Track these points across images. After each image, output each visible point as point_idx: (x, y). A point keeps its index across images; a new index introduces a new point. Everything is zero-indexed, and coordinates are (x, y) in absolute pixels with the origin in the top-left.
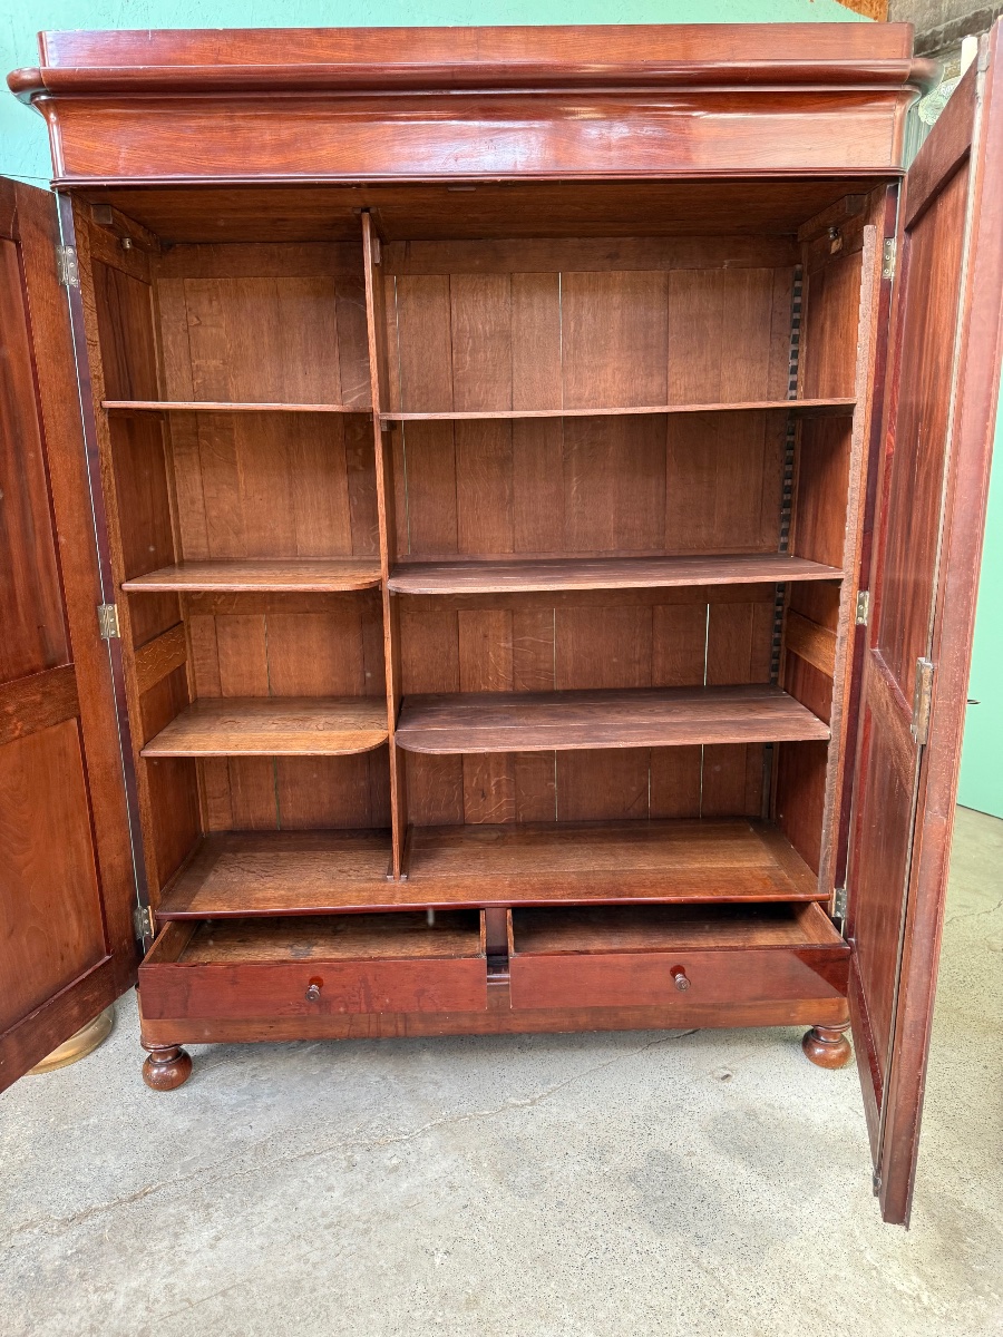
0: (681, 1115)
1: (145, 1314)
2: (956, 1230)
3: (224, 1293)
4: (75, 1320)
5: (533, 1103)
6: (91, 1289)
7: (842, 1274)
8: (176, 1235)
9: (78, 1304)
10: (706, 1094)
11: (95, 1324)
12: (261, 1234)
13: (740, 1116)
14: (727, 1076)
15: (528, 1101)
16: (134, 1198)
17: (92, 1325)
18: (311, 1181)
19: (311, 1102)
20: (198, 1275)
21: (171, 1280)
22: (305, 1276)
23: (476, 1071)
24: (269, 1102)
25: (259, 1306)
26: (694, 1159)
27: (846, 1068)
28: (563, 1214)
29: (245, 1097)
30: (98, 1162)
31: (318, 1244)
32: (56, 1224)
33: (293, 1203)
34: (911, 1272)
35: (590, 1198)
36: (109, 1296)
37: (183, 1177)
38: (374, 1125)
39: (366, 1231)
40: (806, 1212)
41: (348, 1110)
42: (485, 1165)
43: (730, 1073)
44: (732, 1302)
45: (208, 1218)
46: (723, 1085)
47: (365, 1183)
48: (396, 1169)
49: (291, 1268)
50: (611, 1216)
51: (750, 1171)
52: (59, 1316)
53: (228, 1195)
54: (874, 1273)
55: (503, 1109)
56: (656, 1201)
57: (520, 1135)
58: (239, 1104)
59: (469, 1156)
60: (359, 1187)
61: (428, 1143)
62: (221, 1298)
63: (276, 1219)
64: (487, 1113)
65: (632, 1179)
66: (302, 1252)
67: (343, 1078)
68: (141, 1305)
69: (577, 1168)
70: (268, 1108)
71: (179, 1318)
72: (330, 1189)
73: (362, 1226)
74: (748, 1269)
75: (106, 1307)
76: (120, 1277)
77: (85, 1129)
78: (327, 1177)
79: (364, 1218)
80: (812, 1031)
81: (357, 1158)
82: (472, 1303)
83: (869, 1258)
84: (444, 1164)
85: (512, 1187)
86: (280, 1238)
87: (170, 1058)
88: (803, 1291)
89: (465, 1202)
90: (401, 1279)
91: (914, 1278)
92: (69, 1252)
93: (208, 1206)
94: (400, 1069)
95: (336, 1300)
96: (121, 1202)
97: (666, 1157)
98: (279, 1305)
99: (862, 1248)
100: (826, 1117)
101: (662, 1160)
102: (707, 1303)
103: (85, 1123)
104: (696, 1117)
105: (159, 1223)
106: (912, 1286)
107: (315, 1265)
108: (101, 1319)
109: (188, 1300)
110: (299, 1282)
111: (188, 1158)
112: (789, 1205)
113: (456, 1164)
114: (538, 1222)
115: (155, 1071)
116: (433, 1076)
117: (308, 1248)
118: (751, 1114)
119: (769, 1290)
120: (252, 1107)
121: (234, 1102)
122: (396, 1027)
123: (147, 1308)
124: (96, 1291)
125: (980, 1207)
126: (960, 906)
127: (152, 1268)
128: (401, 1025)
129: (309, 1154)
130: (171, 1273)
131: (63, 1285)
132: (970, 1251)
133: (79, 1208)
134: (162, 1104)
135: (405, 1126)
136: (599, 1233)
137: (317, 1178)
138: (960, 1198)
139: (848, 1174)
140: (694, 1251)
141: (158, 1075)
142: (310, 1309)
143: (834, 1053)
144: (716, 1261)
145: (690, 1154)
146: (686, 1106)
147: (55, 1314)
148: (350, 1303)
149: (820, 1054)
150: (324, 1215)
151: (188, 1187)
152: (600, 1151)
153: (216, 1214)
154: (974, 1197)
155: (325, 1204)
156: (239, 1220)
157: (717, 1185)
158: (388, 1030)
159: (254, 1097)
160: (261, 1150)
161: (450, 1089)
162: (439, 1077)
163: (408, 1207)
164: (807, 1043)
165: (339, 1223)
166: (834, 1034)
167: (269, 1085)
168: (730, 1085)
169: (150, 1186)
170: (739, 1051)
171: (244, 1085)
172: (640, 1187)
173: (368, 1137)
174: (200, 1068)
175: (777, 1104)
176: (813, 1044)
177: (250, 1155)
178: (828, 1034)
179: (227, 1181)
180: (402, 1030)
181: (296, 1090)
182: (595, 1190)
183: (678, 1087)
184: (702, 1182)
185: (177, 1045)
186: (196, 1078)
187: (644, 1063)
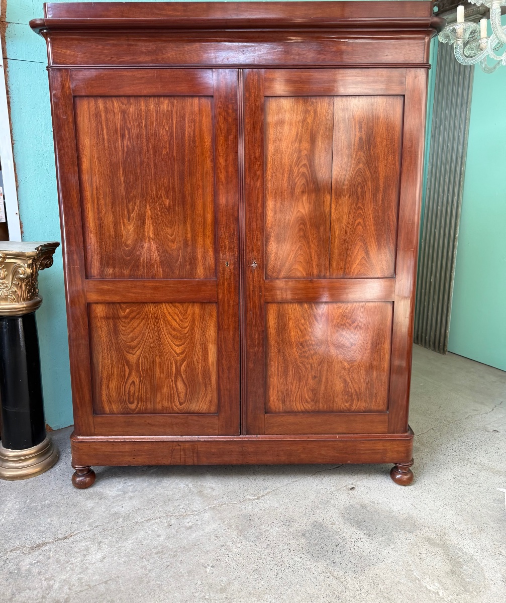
0: (330, 505)
1: (68, 591)
2: (458, 562)
3: (106, 582)
4: (35, 593)
5: (258, 498)
6: (43, 579)
7: (402, 581)
8: (85, 555)
9: (37, 586)
10: (342, 496)
11: (45, 595)
12: (124, 556)
13: (358, 507)
14: (353, 488)
15: (256, 497)
16: (65, 538)
17: (43, 595)
18: (150, 532)
19: (152, 496)
20: (94, 574)
21: (81, 576)
22: (144, 575)
23: (231, 483)
24: (132, 495)
25: (122, 589)
26: (334, 526)
27: (411, 485)
28: (269, 551)
29: (120, 493)
30: (49, 520)
31: (151, 561)
32: (28, 549)
33: (141, 542)
34: (435, 581)
35: (283, 543)
36: (51, 583)
37: (89, 529)
38: (181, 507)
39: (175, 556)
40: (386, 552)
41: (169, 500)
42: (233, 527)
43: (354, 486)
44: (347, 592)
45: (100, 548)
46: (351, 492)
47: (176, 533)
48: (191, 527)
49: (138, 572)
50: (292, 552)
51: (360, 532)
52: (28, 591)
53: (110, 538)
54: (417, 581)
55: (244, 501)
56: (314, 545)
57: (251, 514)
58: (118, 496)
59: (226, 522)
60: (172, 535)
61: (207, 515)
62: (104, 585)
63: (132, 549)
64: (236, 502)
65: (303, 535)
66: (144, 565)
67: (167, 485)
68: (66, 587)
69: (277, 529)
70: (131, 498)
71: (84, 593)
72: (159, 536)
73: (173, 553)
74: (357, 578)
75: (50, 587)
76: (57, 574)
77: (43, 506)
78: (158, 531)
79: (175, 550)
80: (395, 467)
81: (172, 522)
82: (223, 590)
83: (415, 574)
84: (214, 526)
85: (245, 537)
86: (134, 558)
87: (85, 473)
88: (382, 588)
89: (223, 544)
90: (191, 578)
91: (436, 584)
92: (34, 562)
93: (100, 542)
94: (195, 481)
95: (158, 587)
96: (59, 539)
97: (321, 525)
98: (132, 588)
99: (412, 569)
100: (400, 508)
101: (319, 527)
102: (336, 593)
103: (43, 503)
104: (336, 507)
105: (76, 549)
106: (435, 587)
107: (150, 571)
108: (47, 592)
109: (89, 585)
110: (142, 578)
111: (91, 520)
112: (378, 549)
113: (219, 526)
114: (257, 554)
115: (78, 479)
116: (211, 485)
117: (146, 563)
118: (363, 506)
119: (366, 588)
120: (123, 498)
121: (115, 495)
122: (193, 460)
123: (69, 588)
124: (45, 580)
125: (471, 552)
126: (474, 410)
127: (72, 570)
128: (195, 459)
129: (149, 519)
130: (81, 573)
131: (30, 577)
132: (464, 572)
133: (39, 541)
134: (80, 495)
135: (196, 508)
136: (286, 559)
137: (153, 531)
138: (462, 547)
139: (408, 535)
140: (331, 569)
141: (79, 481)
142: (146, 591)
143: (405, 478)
144: (341, 574)
145: (332, 524)
146: (332, 502)
147: (26, 590)
148: (165, 588)
149: (398, 478)
150: (155, 548)
151: (92, 533)
152: (289, 522)
153: (104, 546)
154: (469, 547)
155: (156, 543)
156: (114, 549)
157: (344, 539)
158: (190, 462)
159: (125, 493)
160: (126, 517)
161: (219, 491)
162: (213, 486)
163: (195, 545)
164: (392, 473)
165: (162, 552)
166: (405, 469)
167: (132, 487)
168: (354, 492)
169: (73, 532)
170: (359, 476)
171: (120, 487)
172: (307, 538)
173: (178, 512)
174: (100, 479)
175: (376, 502)
176: (396, 474)
177: (121, 520)
178: (402, 468)
179: (110, 531)
180: (196, 462)
181: (145, 490)
182: (286, 540)
183: (329, 492)
184: (337, 537)
185: (88, 466)
186: (97, 483)
187: (313, 481)
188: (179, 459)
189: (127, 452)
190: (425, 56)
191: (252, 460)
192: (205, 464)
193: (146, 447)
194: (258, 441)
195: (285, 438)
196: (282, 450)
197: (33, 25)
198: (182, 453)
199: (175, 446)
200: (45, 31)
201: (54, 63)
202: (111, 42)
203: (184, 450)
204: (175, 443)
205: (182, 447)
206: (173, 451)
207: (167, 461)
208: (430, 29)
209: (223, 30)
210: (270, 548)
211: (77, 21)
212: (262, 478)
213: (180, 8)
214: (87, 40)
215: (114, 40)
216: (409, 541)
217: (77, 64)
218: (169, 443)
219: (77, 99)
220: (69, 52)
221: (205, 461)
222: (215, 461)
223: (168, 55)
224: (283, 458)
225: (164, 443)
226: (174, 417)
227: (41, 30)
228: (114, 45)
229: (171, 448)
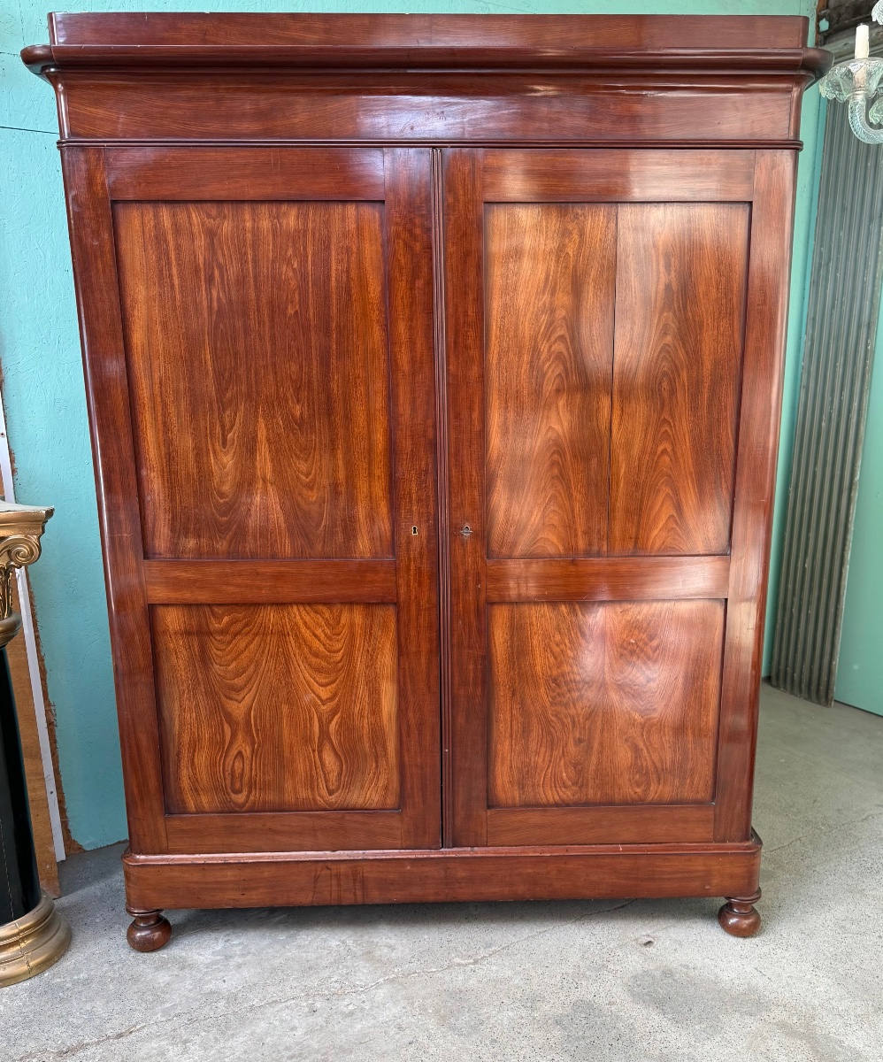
0: (606, 973)
5: (476, 962)
10: (629, 956)
13: (658, 974)
14: (649, 942)
15: (472, 961)
16: (120, 1036)
18: (277, 1023)
19: (278, 961)
23: (426, 937)
24: (240, 961)
26: (613, 1008)
27: (755, 937)
28: (495, 1050)
29: (219, 958)
30: (88, 1007)
32: (52, 1056)
33: (260, 1039)
35: (520, 1036)
37: (164, 1019)
38: (333, 979)
40: (707, 1048)
41: (310, 968)
42: (431, 1011)
43: (652, 940)
45: (185, 1051)
46: (645, 949)
47: (324, 1024)
48: (351, 1014)
51: (662, 1016)
53: (203, 1034)
55: (449, 967)
56: (578, 1039)
57: (463, 988)
58: (213, 963)
59: (416, 1004)
60: (318, 1027)
61: (381, 994)
63: (245, 1052)
64: (434, 970)
65: (558, 1023)
67: (307, 943)
69: (510, 1014)
70: (239, 966)
72: (293, 1029)
73: (320, 1057)
77: (76, 983)
78: (291, 1020)
79: (323, 1051)
80: (727, 904)
81: (318, 1005)
84: (394, 1010)
85: (453, 1028)
87: (152, 922)
89: (411, 1039)
93: (185, 1042)
94: (359, 934)
96: (108, 1038)
97: (590, 1006)
100: (733, 975)
101: (587, 1009)
103: (75, 977)
104: (618, 975)
105: (142, 1054)
111: (168, 1005)
112: (693, 1043)
113: (404, 1010)
114: (473, 1055)
115: (139, 934)
116: (388, 941)
118: (668, 973)
120: (225, 966)
121: (209, 961)
122: (355, 894)
125: (859, 1046)
126: (879, 806)
128: (359, 893)
129: (276, 1002)
133: (72, 1043)
134: (144, 962)
135: (361, 980)
137: (282, 1021)
138: (842, 1038)
139: (748, 1020)
141: (141, 937)
143: (746, 923)
145: (610, 1003)
146: (611, 966)
149: (733, 924)
150: (287, 1049)
151: (169, 1027)
152: (533, 1001)
153: (193, 1048)
154: (854, 1038)
155: (288, 1040)
156: (212, 1052)
157: (632, 1028)
158: (348, 898)
159: (228, 958)
160: (233, 998)
161: (402, 951)
162: (392, 942)
163: (361, 1043)
164: (721, 916)
165: (300, 1055)
166: (745, 906)
167: (240, 947)
168: (650, 949)
169: (135, 1026)
170: (661, 922)
171: (218, 948)
172: (565, 1029)
173: (328, 989)
174: (179, 934)
175: (691, 966)
176: (727, 915)
177: (222, 1003)
178: (740, 905)
179: (202, 1023)
180: (360, 900)
181: (265, 952)
182: (525, 1031)
183: (605, 950)
184: (620, 1025)
185: (158, 910)
186: (175, 942)
187: (576, 931)
188: (328, 894)
189: (231, 882)
190: (792, 126)
191: (464, 893)
192: (377, 901)
193: (267, 873)
194: (475, 857)
195: (524, 853)
196: (520, 874)
197: (29, 58)
198: (334, 882)
199: (321, 871)
200: (52, 70)
201: (72, 134)
202: (183, 94)
203: (338, 876)
204: (320, 864)
205: (334, 872)
206: (316, 878)
207: (305, 899)
208: (803, 73)
209: (402, 71)
210: (497, 1045)
211: (117, 51)
212: (483, 926)
213: (319, 25)
214: (135, 88)
215: (189, 89)
216: (749, 1029)
217: (117, 137)
218: (309, 864)
219: (120, 207)
220: (100, 112)
221: (376, 897)
222: (396, 896)
223: (296, 121)
224: (521, 889)
225: (300, 865)
226: (319, 816)
227: (44, 68)
228: (189, 100)
229: (313, 874)
